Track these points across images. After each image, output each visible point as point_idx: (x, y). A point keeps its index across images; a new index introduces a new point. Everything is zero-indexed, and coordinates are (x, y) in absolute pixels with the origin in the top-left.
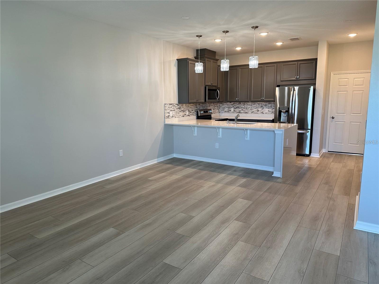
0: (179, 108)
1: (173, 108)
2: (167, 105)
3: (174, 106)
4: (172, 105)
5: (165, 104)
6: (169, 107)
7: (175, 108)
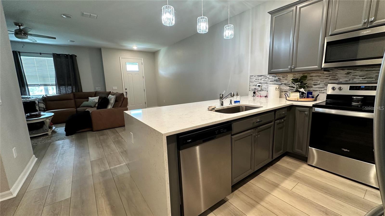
0: (277, 81)
1: (265, 80)
2: (254, 77)
3: (266, 77)
4: (263, 77)
5: (251, 76)
6: (257, 79)
7: (267, 80)
